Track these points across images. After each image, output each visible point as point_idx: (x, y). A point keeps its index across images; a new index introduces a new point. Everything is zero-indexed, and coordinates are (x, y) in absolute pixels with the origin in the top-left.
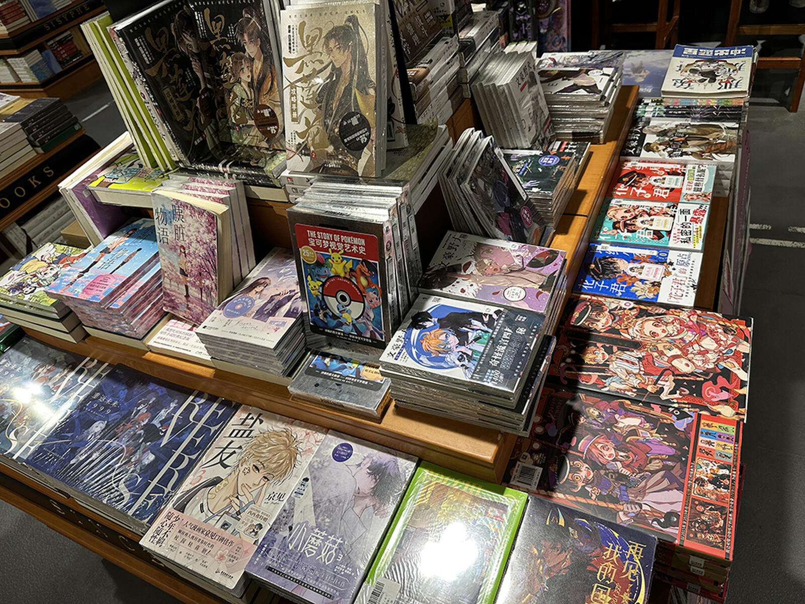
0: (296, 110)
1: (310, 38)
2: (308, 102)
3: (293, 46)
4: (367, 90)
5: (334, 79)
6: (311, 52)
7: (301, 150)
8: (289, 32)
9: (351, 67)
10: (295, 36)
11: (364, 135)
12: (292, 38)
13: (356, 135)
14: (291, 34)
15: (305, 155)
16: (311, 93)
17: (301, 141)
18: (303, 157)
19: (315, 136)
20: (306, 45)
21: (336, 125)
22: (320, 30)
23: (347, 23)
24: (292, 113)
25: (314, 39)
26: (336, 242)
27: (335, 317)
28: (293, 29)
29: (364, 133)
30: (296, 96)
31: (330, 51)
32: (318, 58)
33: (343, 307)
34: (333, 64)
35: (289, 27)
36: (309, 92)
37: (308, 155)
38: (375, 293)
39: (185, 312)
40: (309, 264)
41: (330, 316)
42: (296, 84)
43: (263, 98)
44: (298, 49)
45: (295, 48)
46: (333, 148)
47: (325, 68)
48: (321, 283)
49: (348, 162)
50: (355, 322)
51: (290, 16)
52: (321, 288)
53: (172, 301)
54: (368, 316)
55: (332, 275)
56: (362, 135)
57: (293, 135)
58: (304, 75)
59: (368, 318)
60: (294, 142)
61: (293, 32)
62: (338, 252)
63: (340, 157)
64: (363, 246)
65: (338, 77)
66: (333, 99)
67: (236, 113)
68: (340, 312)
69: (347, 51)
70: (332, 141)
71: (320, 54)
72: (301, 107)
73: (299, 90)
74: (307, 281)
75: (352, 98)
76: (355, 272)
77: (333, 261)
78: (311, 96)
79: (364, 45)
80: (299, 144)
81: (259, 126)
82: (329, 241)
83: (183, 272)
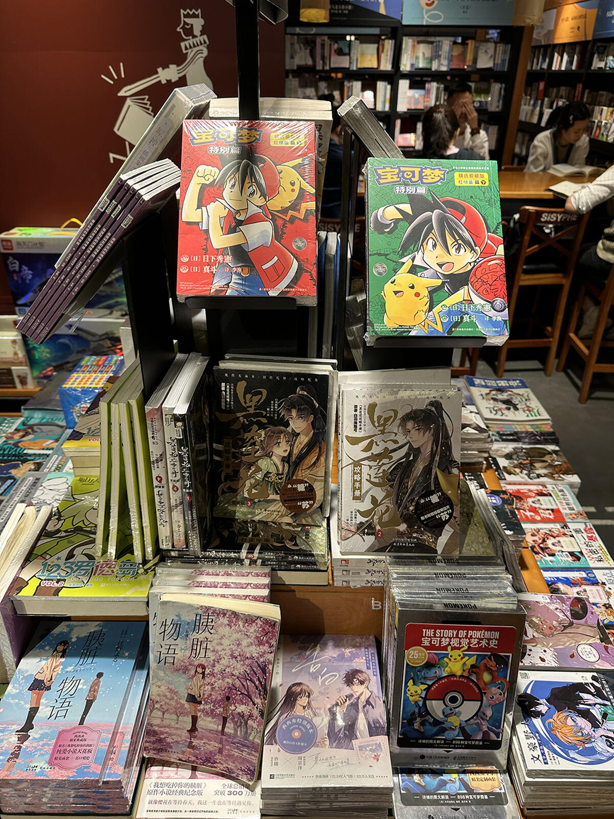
0: (360, 489)
1: (383, 418)
2: (377, 480)
3: (360, 425)
4: (450, 468)
5: (411, 458)
6: (383, 432)
7: (364, 529)
8: (356, 411)
9: (432, 448)
10: (363, 416)
11: (445, 513)
12: (358, 418)
13: (435, 513)
14: (358, 413)
15: (368, 534)
16: (381, 471)
17: (364, 520)
18: (365, 537)
19: (383, 514)
20: (377, 425)
21: (411, 503)
22: (396, 412)
23: (429, 407)
24: (354, 492)
25: (387, 420)
26: (460, 639)
27: (437, 723)
28: (361, 408)
29: (446, 511)
30: (361, 474)
31: (407, 432)
32: (393, 437)
33: (451, 710)
34: (410, 443)
35: (356, 406)
36: (378, 470)
37: (372, 534)
38: (499, 688)
39: (183, 753)
40: (414, 667)
41: (429, 723)
42: (362, 463)
43: (299, 473)
44: (367, 428)
45: (362, 427)
46: (406, 526)
47: (400, 448)
48: (426, 686)
49: (425, 540)
50: (464, 724)
51: (357, 397)
52: (424, 693)
53: (160, 741)
54: (484, 714)
55: (445, 675)
56: (443, 512)
57: (354, 514)
58: (372, 453)
59: (485, 717)
60: (354, 521)
61: (361, 412)
62: (459, 648)
63: (415, 535)
64: (496, 639)
65: (416, 457)
66: (408, 477)
67: (253, 486)
68: (445, 716)
69: (427, 433)
70: (407, 519)
71: (394, 435)
72: (366, 486)
73: (365, 470)
74: (406, 686)
75: (433, 477)
76: (478, 668)
77: (450, 660)
78: (381, 474)
79: (448, 429)
80: (361, 523)
81: (285, 501)
82: (450, 638)
83: (192, 699)
